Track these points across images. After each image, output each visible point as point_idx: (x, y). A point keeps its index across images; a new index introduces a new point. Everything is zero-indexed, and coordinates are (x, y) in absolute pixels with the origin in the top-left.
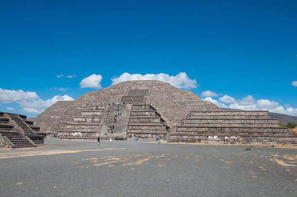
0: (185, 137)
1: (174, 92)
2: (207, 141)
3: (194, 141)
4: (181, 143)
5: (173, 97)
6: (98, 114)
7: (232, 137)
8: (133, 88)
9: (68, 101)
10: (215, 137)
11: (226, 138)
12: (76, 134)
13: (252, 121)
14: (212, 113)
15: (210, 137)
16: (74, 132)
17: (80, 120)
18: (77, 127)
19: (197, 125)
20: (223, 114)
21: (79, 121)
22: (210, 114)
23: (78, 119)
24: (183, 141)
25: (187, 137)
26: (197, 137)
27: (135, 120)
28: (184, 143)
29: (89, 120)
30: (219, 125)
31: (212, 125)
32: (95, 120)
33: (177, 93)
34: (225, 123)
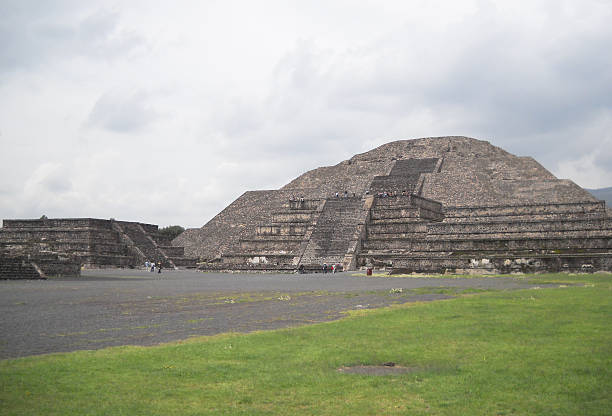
0: (423, 263)
1: (492, 160)
2: (468, 270)
3: (441, 270)
4: (415, 275)
5: (490, 172)
6: (304, 217)
7: (519, 261)
8: (406, 157)
9: (265, 192)
10: (485, 261)
11: (507, 262)
12: (256, 260)
13: (566, 225)
14: (489, 212)
15: (473, 261)
16: (253, 257)
17: (268, 231)
18: (260, 246)
19: (455, 237)
20: (510, 211)
21: (265, 234)
22: (483, 213)
23: (263, 230)
24: (419, 272)
25: (428, 263)
26: (447, 263)
27: (378, 229)
28: (421, 275)
29: (285, 231)
30: (499, 236)
31: (483, 237)
32: (297, 230)
33: (500, 165)
34: (513, 230)
